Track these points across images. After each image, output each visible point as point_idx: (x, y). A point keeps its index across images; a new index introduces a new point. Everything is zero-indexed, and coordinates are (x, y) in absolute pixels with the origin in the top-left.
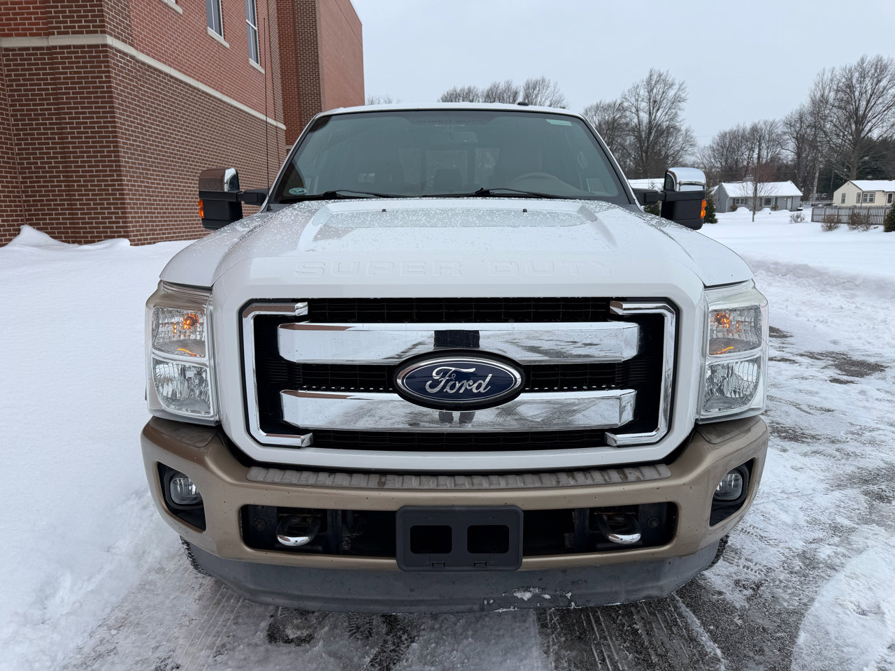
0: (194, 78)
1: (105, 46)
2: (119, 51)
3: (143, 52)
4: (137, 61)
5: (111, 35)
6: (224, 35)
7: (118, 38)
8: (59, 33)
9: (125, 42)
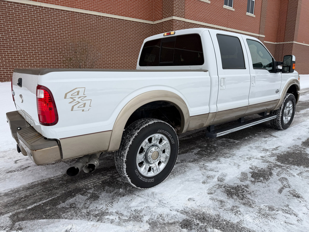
0: (213, 24)
1: (173, 20)
2: (178, 20)
3: (189, 19)
4: (186, 22)
5: (175, 16)
6: (233, 6)
7: (178, 16)
8: (164, 18)
9: (181, 17)
